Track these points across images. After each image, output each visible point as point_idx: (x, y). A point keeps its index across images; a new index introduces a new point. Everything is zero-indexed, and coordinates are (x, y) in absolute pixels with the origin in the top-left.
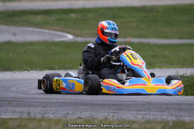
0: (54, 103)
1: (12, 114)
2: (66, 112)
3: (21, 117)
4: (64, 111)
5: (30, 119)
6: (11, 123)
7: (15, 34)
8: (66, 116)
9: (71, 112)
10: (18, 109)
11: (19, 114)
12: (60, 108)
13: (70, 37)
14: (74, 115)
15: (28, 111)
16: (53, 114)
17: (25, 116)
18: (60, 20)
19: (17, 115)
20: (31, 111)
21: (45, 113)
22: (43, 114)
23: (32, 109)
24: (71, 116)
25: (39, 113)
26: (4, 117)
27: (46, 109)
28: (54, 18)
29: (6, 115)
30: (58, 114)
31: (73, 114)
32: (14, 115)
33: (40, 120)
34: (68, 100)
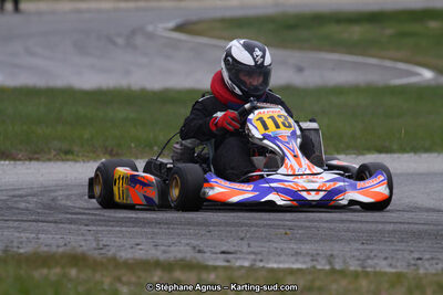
0: (389, 232)
1: (293, 259)
2: (416, 255)
3: (314, 267)
4: (412, 252)
5: (333, 271)
7: (300, 70)
8: (415, 265)
9: (428, 256)
10: (306, 248)
11: (308, 259)
12: (402, 246)
13: (428, 74)
14: (435, 261)
15: (329, 253)
16: (386, 258)
17: (323, 265)
18: (403, 35)
19: (304, 262)
20: (335, 253)
21: (369, 258)
22: (365, 260)
23: (337, 248)
24: (427, 264)
25: (354, 257)
26: (275, 266)
27: (370, 247)
28: (389, 31)
29: (280, 262)
30: (398, 260)
31: (432, 259)
32: (297, 260)
33: (356, 275)
34: (421, 227)
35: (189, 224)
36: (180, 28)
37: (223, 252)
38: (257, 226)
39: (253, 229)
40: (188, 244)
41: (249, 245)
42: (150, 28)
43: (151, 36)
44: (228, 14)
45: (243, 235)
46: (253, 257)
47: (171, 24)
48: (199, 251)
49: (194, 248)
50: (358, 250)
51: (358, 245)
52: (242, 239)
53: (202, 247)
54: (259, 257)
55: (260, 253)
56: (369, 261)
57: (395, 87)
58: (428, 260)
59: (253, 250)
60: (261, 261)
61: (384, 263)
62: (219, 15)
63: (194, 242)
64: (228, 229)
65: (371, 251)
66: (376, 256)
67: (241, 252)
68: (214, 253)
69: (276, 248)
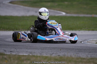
2: (53, 52)
3: (29, 55)
4: (52, 52)
6: (23, 58)
7: (36, 12)
9: (55, 53)
10: (29, 51)
12: (50, 50)
16: (46, 53)
17: (31, 55)
21: (42, 53)
25: (39, 53)
31: (56, 53)
35: (5, 45)
36: (11, 2)
37: (10, 51)
38: (20, 46)
40: (3, 50)
41: (17, 50)
42: (4, 2)
43: (4, 4)
45: (16, 48)
46: (17, 52)
47: (9, 1)
48: (5, 51)
49: (4, 50)
50: (40, 51)
51: (40, 50)
52: (16, 49)
54: (18, 52)
55: (19, 52)
56: (42, 54)
59: (17, 51)
60: (18, 53)
61: (45, 54)
63: (5, 49)
64: (13, 46)
65: (43, 51)
66: (44, 53)
67: (14, 51)
68: (9, 51)
69: (22, 51)
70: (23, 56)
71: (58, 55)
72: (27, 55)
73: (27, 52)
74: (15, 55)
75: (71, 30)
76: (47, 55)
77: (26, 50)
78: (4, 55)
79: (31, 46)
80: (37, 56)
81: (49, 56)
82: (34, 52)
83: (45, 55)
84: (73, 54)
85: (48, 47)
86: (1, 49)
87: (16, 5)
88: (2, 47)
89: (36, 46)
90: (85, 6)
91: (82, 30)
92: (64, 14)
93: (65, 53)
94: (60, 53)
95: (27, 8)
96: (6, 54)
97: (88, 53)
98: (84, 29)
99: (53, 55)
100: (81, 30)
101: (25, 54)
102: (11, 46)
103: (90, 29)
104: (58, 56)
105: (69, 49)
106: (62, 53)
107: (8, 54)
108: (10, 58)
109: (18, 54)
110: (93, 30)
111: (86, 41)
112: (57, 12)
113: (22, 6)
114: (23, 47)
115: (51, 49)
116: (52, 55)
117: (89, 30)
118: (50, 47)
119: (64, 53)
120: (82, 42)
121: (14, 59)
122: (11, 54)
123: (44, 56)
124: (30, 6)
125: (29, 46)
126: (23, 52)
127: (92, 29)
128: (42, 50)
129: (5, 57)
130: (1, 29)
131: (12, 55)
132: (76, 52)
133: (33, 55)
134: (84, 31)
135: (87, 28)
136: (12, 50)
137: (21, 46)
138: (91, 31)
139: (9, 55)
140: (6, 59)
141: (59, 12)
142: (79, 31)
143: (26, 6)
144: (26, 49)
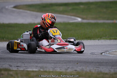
2: (68, 67)
3: (40, 70)
4: (67, 66)
6: (32, 74)
9: (71, 67)
10: (40, 65)
16: (60, 68)
17: (42, 70)
21: (55, 67)
23: (48, 65)
25: (51, 67)
27: (56, 65)
30: (63, 68)
31: (72, 68)
35: (10, 59)
36: (15, 7)
37: (17, 66)
39: (27, 60)
40: (8, 64)
41: (24, 64)
42: (7, 7)
43: (7, 9)
44: (28, 3)
45: (23, 62)
46: (25, 67)
47: (12, 6)
48: (11, 66)
49: (9, 65)
51: (53, 64)
52: (23, 63)
53: (12, 65)
54: (27, 67)
56: (56, 69)
57: (71, 23)
58: (71, 68)
59: (25, 65)
60: (27, 68)
62: (25, 3)
63: (10, 64)
64: (20, 60)
65: (56, 66)
66: (57, 67)
67: (22, 66)
68: (15, 67)
69: (31, 65)
70: (33, 71)
71: (74, 69)
72: (37, 70)
73: (37, 67)
74: (23, 71)
75: (88, 40)
76: (61, 70)
77: (36, 65)
78: (10, 70)
79: (41, 59)
80: (49, 72)
81: (64, 71)
82: (46, 67)
83: (58, 70)
84: (92, 68)
85: (62, 60)
86: (6, 64)
87: (21, 10)
88: (6, 62)
89: (48, 59)
90: (105, 10)
91: (102, 39)
92: (79, 20)
93: (83, 68)
94: (77, 67)
95: (35, 13)
96: (11, 69)
97: (111, 67)
98: (105, 38)
99: (69, 70)
100: (100, 40)
101: (34, 70)
102: (17, 60)
103: (112, 38)
104: (74, 71)
105: (88, 62)
106: (80, 67)
107: (14, 69)
108: (17, 74)
109: (26, 70)
110: (115, 39)
111: (108, 53)
112: (71, 18)
113: (29, 12)
114: (32, 61)
115: (65, 63)
116: (67, 70)
117: (110, 39)
118: (64, 61)
119: (81, 67)
120: (103, 54)
121: (22, 76)
122: (17, 70)
123: (58, 72)
124: (38, 11)
125: (40, 60)
126: (32, 67)
127: (113, 38)
128: (55, 64)
129: (11, 73)
130: (5, 39)
131: (20, 70)
132: (96, 66)
133: (45, 70)
134: (104, 40)
135: (108, 37)
136: (19, 64)
137: (30, 59)
138: (112, 40)
139: (15, 71)
140: (12, 75)
141: (73, 17)
142: (98, 40)
143: (33, 11)
144: (36, 63)
